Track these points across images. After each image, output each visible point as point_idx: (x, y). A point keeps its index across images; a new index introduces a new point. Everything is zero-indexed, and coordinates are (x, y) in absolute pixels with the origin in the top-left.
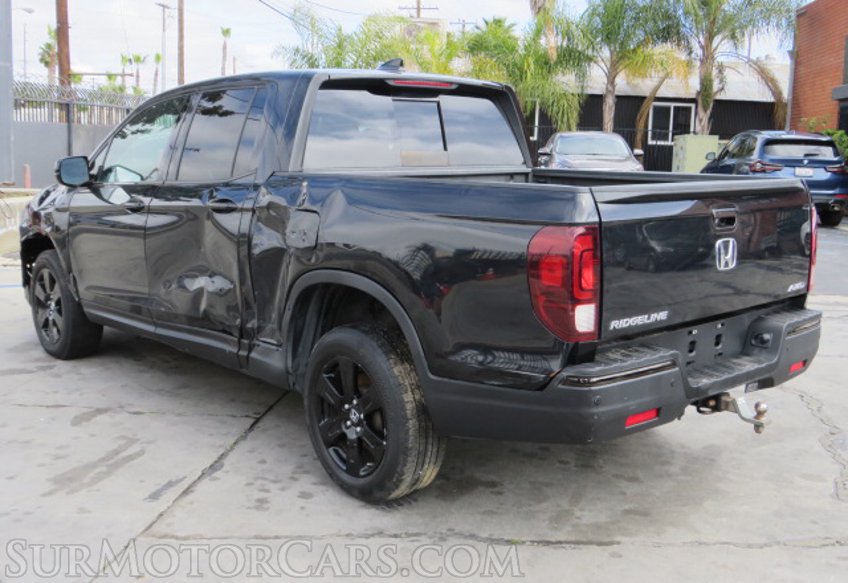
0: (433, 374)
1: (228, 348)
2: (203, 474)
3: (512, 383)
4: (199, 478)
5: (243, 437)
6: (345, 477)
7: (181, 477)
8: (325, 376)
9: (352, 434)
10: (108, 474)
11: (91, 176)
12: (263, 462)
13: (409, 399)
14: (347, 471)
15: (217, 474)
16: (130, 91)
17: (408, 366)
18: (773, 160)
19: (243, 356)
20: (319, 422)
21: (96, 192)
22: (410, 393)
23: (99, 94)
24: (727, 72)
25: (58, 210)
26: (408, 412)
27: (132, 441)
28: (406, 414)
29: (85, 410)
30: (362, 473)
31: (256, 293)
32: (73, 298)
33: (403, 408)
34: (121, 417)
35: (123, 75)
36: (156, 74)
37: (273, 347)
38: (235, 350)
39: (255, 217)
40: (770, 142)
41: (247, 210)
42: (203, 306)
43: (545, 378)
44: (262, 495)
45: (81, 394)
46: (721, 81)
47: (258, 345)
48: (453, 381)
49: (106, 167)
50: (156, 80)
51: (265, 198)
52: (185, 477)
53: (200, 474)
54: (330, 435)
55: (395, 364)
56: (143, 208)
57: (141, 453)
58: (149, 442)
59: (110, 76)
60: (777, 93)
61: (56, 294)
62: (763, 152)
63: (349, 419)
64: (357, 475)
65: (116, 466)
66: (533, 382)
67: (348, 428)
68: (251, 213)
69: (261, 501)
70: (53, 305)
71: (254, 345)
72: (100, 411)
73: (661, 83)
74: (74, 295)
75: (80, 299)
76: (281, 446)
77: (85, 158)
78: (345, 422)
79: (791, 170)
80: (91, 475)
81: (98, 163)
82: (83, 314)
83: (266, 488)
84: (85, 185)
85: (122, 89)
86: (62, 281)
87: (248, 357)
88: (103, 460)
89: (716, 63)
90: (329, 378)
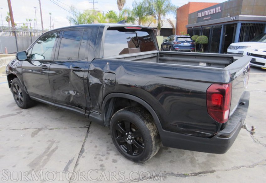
0: (164, 129)
1: (81, 112)
2: (79, 155)
3: (197, 135)
4: (79, 157)
5: (87, 136)
6: (127, 154)
7: (73, 158)
8: (118, 124)
9: (130, 142)
10: (48, 159)
11: (28, 57)
12: (96, 147)
13: (152, 135)
14: (128, 153)
15: (84, 154)
16: (29, 28)
17: (150, 124)
18: (179, 42)
19: (87, 116)
20: (116, 137)
21: (30, 62)
22: (152, 133)
23: (22, 28)
24: (163, 22)
25: (17, 67)
26: (152, 139)
27: (53, 142)
28: (152, 140)
29: (35, 130)
30: (133, 154)
31: (91, 97)
32: (26, 93)
33: (151, 138)
34: (47, 131)
35: (27, 24)
36: (35, 23)
37: (98, 114)
38: (84, 113)
39: (89, 74)
40: (178, 38)
41: (86, 71)
42: (71, 99)
43: (212, 135)
44: (101, 163)
45: (32, 123)
46: (162, 24)
47: (92, 113)
48: (172, 133)
49: (32, 54)
50: (35, 25)
51: (92, 67)
52: (74, 158)
53: (78, 155)
54: (121, 142)
55: (147, 124)
56: (47, 68)
57: (57, 148)
58: (58, 142)
59: (24, 24)
60: (173, 26)
61: (20, 91)
62: (177, 40)
63: (127, 137)
64: (132, 155)
65: (50, 155)
66: (207, 136)
67: (127, 140)
68: (87, 72)
69: (102, 166)
70: (19, 94)
71: (91, 112)
72: (40, 130)
73: (150, 25)
74: (26, 92)
75: (28, 93)
76: (99, 139)
77: (25, 52)
78: (126, 139)
79: (183, 43)
80: (42, 161)
81: (29, 53)
82: (29, 97)
83: (101, 159)
84: (26, 60)
85: (27, 27)
86: (22, 88)
87: (89, 116)
88: (45, 153)
89: (161, 20)
90: (120, 125)
